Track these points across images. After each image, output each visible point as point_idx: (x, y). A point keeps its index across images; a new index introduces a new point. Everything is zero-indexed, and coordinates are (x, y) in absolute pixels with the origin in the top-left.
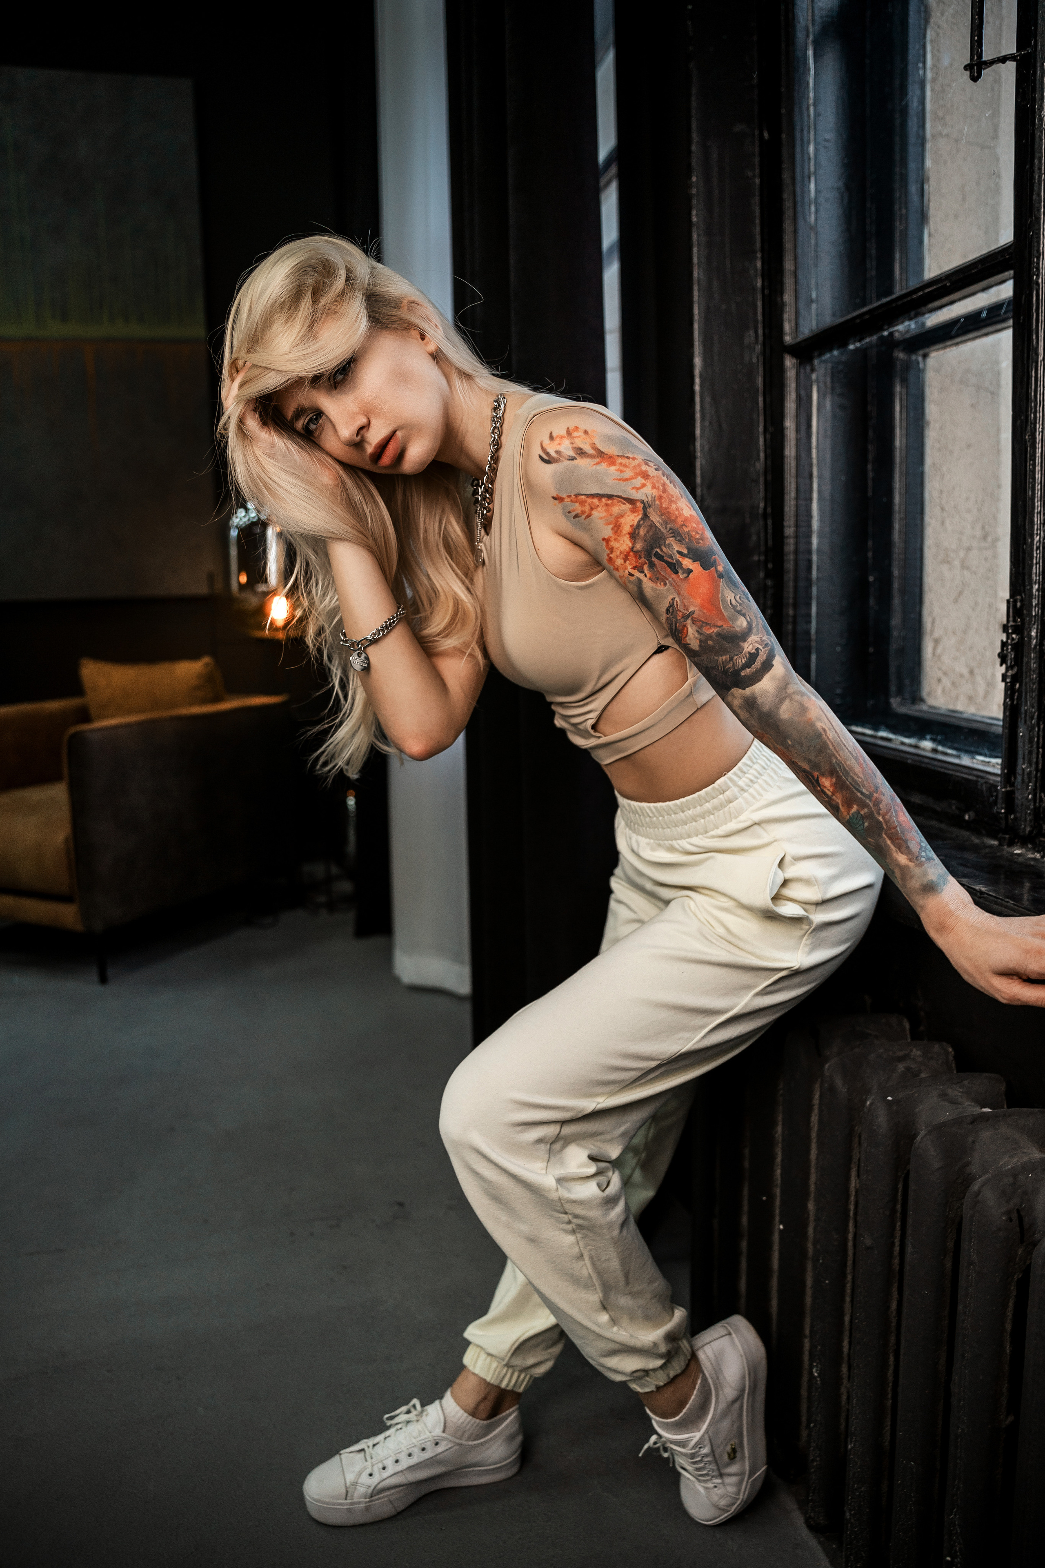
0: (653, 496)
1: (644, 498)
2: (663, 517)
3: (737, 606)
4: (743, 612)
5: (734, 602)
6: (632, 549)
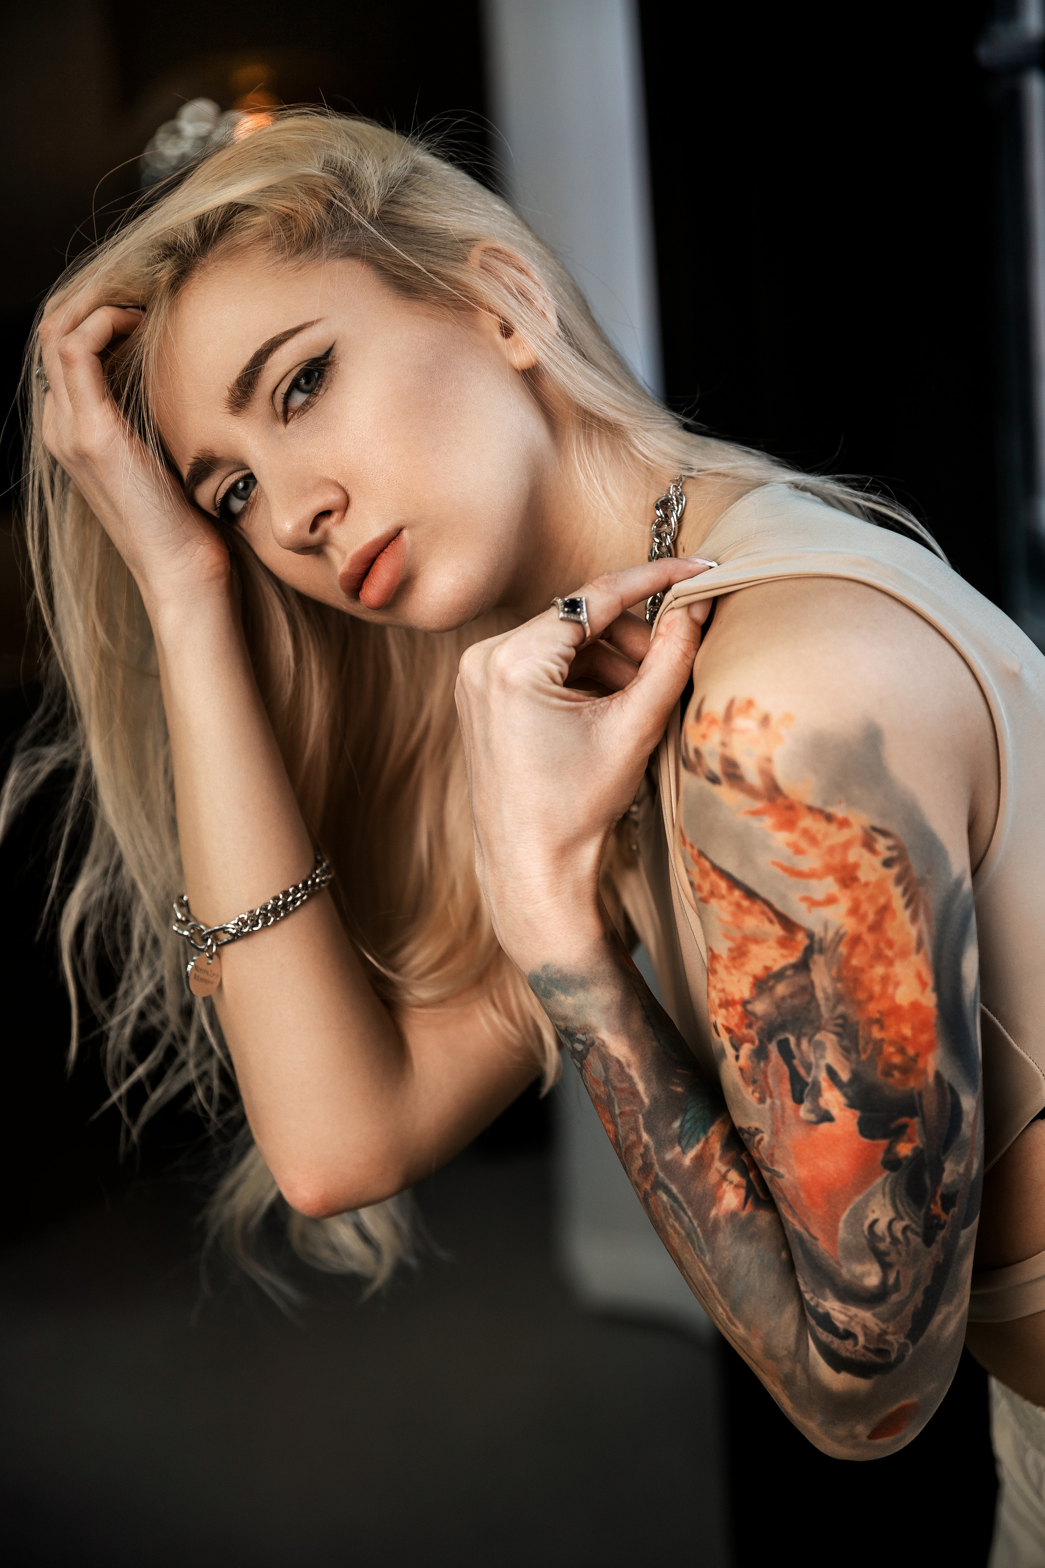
0: (841, 932)
2: (839, 985)
3: (883, 1240)
4: (888, 1259)
5: (881, 1227)
6: (745, 1003)
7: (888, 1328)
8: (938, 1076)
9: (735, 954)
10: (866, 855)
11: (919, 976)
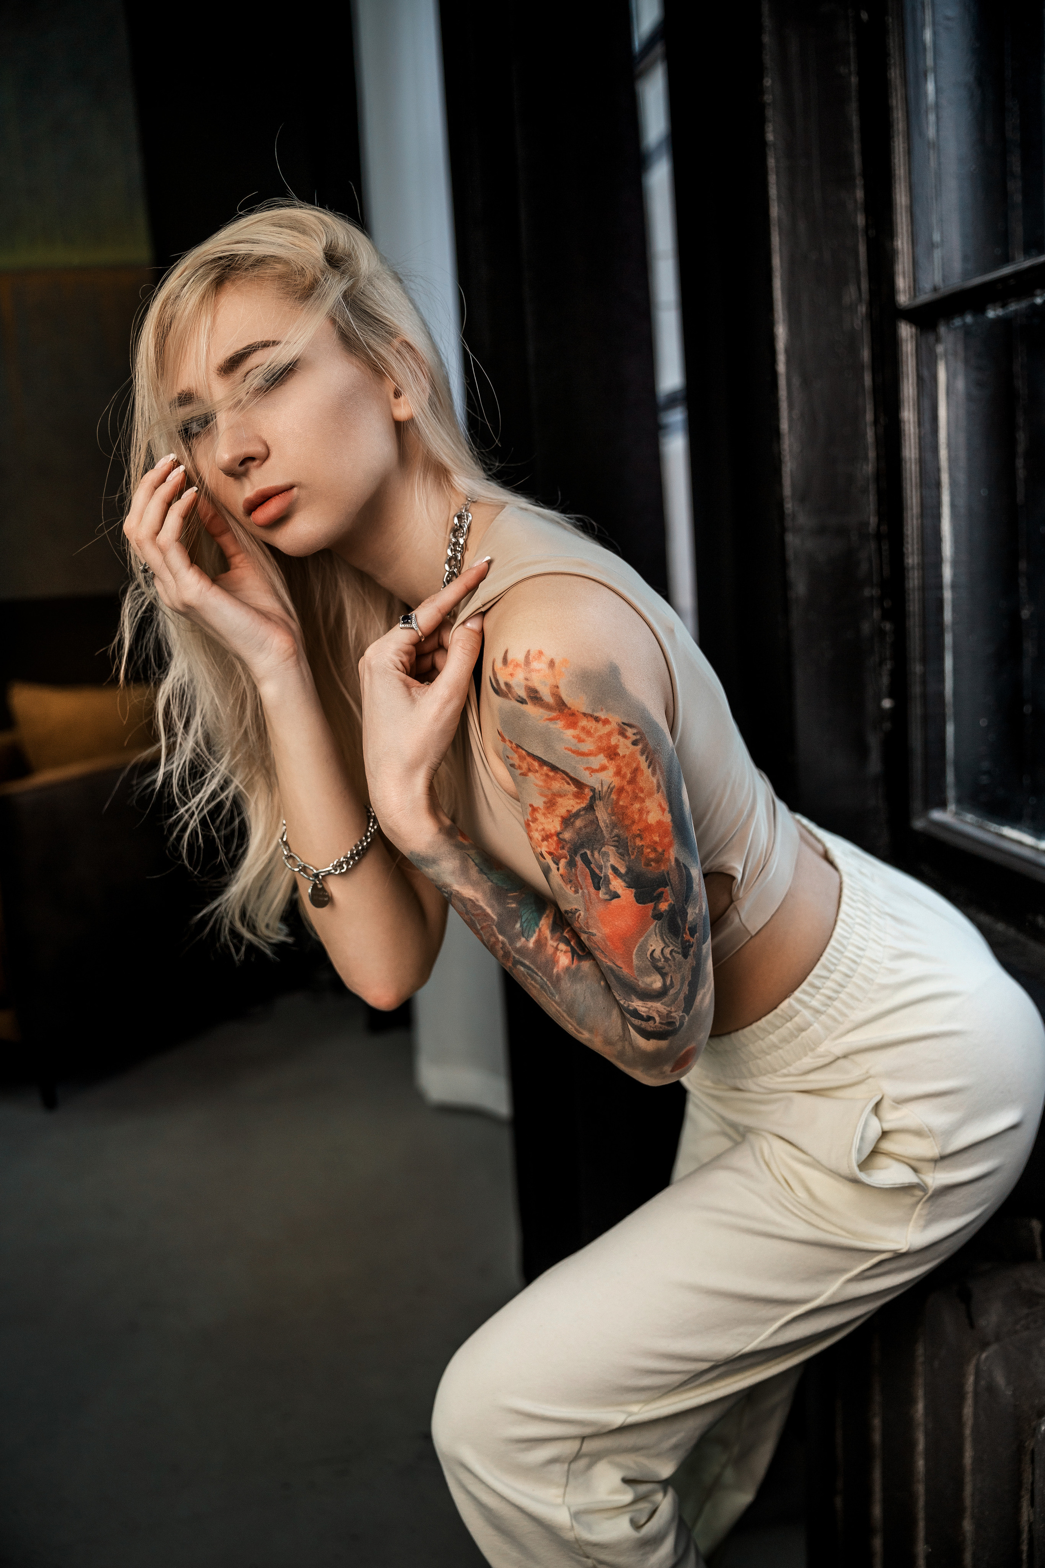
0: (611, 786)
1: (597, 786)
2: (613, 818)
3: (660, 960)
4: (664, 971)
5: (657, 954)
6: (558, 834)
7: (671, 1009)
8: (677, 860)
9: (549, 805)
10: (622, 739)
11: (660, 805)
